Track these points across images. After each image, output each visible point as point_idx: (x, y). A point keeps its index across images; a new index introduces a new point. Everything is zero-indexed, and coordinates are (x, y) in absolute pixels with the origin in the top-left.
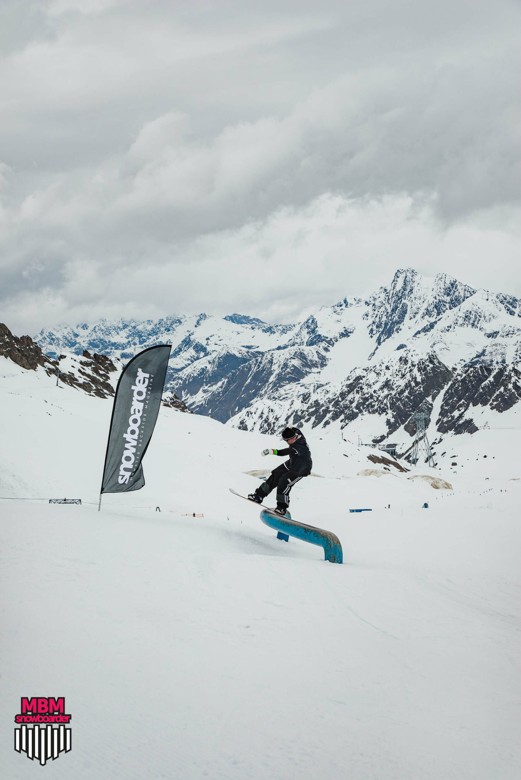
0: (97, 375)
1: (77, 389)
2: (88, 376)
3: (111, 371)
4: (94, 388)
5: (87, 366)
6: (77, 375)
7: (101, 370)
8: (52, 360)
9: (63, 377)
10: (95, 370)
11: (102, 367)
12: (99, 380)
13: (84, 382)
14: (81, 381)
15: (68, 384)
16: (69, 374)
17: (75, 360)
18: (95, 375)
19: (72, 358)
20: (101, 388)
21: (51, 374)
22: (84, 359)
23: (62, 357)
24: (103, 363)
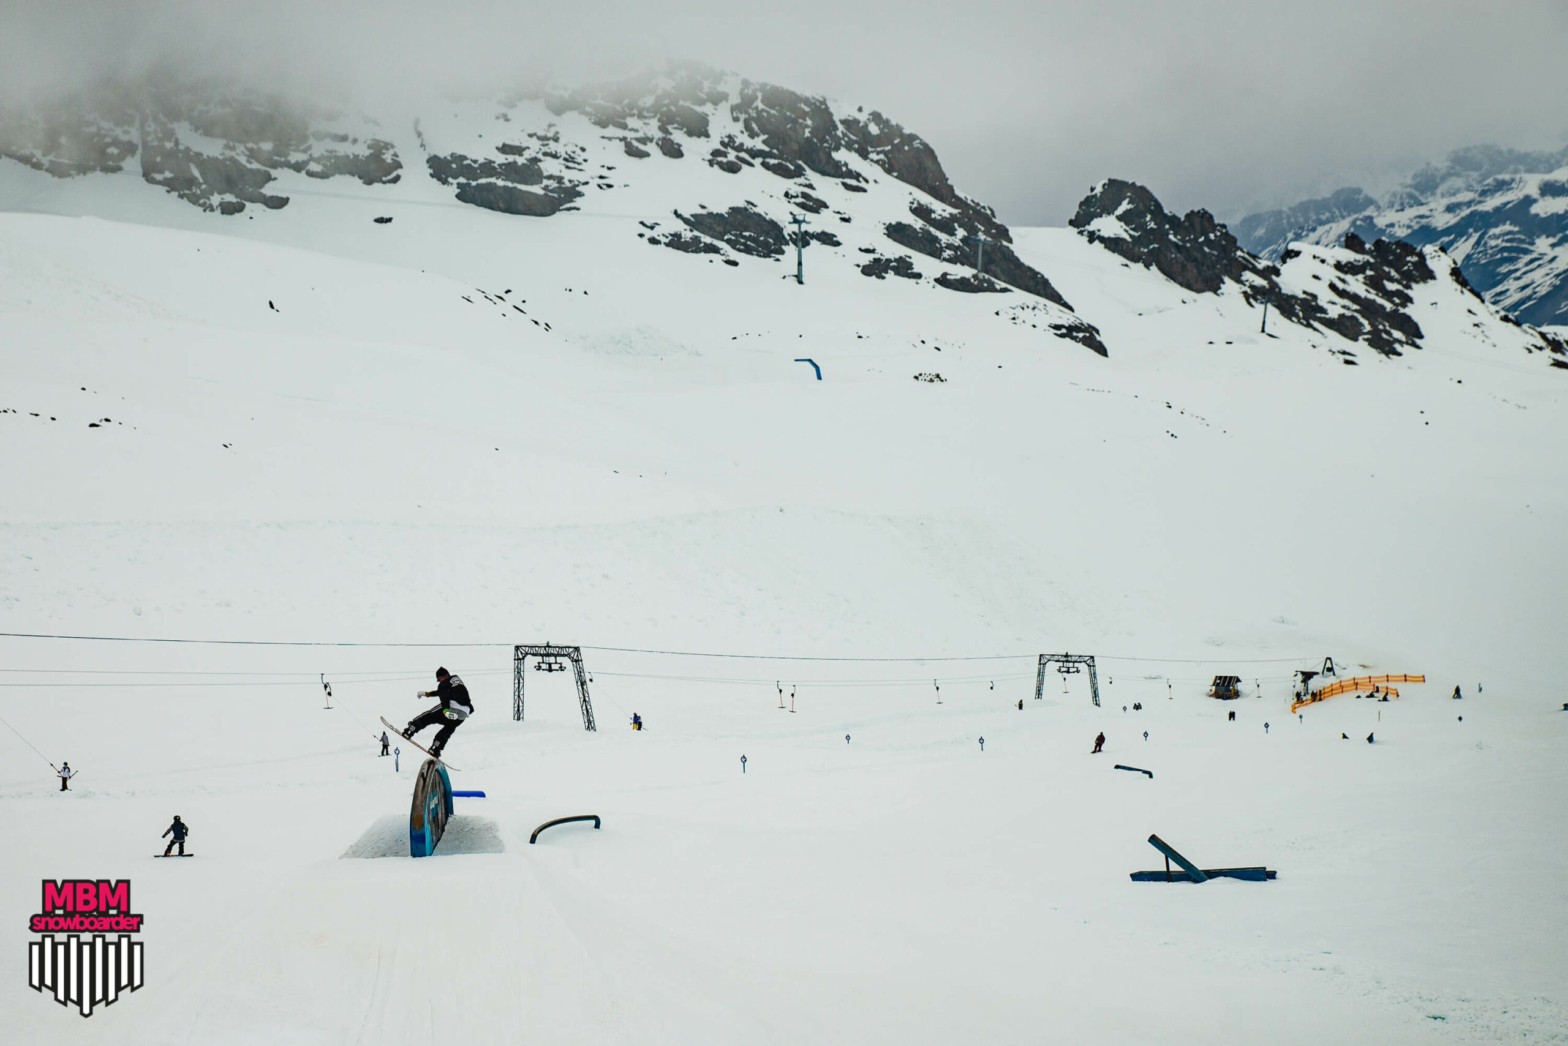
0: (1377, 295)
1: (1321, 333)
2: (1355, 298)
3: (1417, 282)
4: (1368, 327)
5: (1355, 274)
6: (1325, 297)
7: (1392, 280)
8: (1262, 264)
9: (1287, 305)
10: (1374, 283)
11: (1393, 273)
12: (1382, 307)
13: (1342, 316)
14: (1334, 312)
15: (1299, 322)
16: (1304, 296)
17: (1323, 261)
18: (1372, 296)
19: (1314, 257)
20: (1384, 326)
21: (1256, 300)
22: (1348, 256)
23: (1290, 254)
24: (1398, 264)
